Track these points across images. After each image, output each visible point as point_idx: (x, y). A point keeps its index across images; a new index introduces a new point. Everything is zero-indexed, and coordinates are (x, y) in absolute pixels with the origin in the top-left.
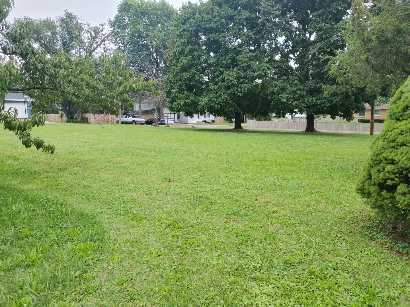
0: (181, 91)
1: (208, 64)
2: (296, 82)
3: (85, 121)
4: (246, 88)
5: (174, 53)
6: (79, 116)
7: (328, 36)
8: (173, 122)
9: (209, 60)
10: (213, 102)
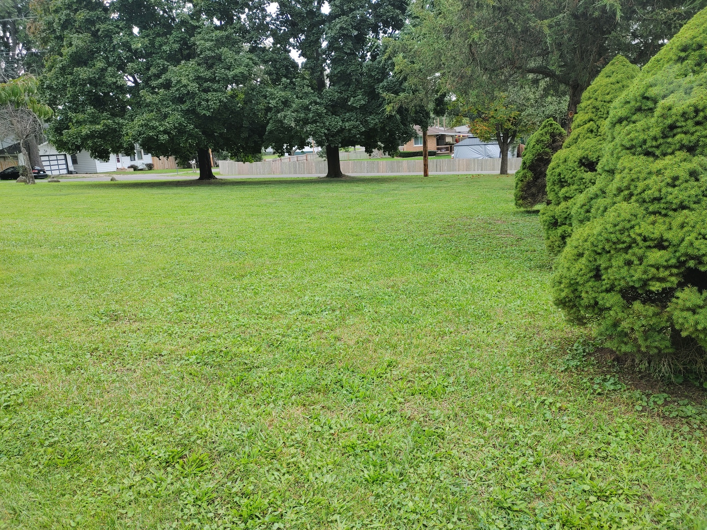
0: (78, 106)
1: (130, 50)
2: (306, 89)
4: (216, 100)
5: (50, 24)
7: (352, 7)
8: (65, 171)
9: (132, 43)
10: (154, 128)
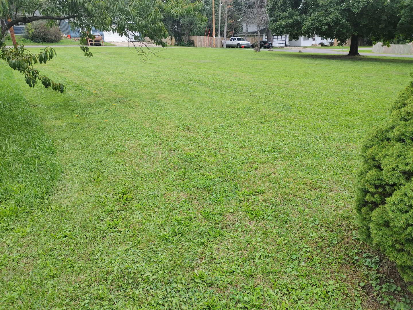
3: (191, 44)
6: (186, 38)
8: (284, 45)
